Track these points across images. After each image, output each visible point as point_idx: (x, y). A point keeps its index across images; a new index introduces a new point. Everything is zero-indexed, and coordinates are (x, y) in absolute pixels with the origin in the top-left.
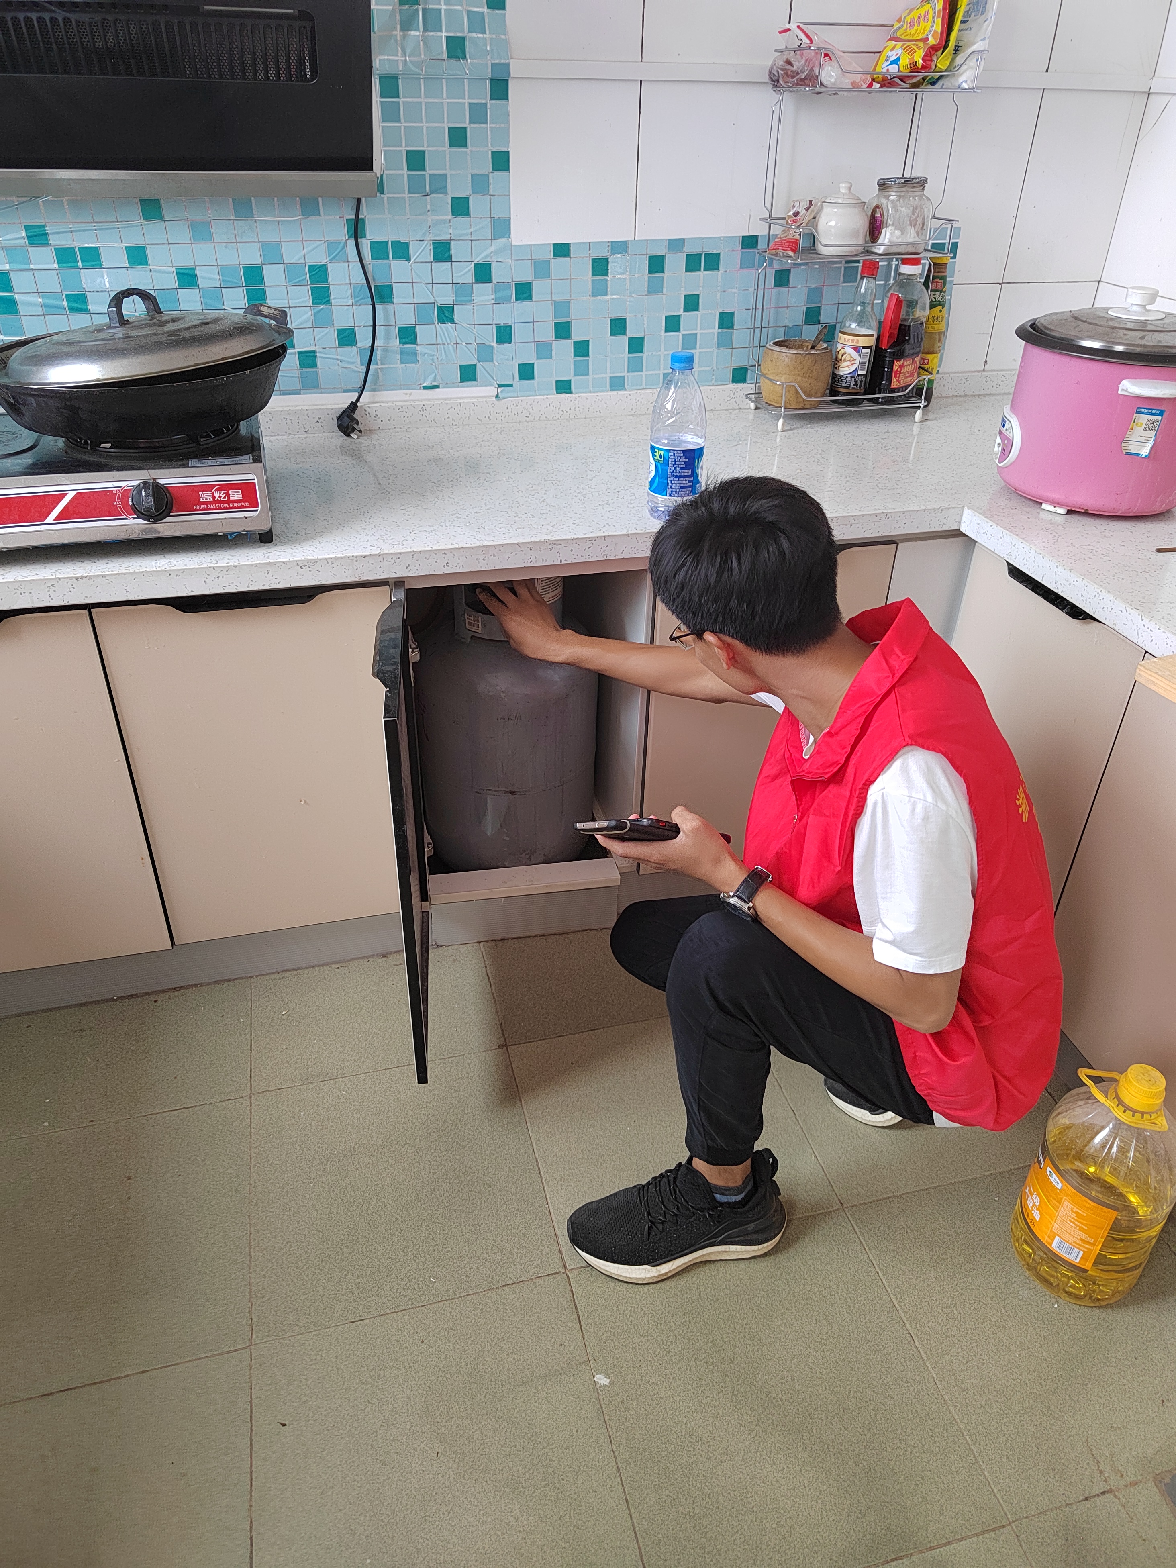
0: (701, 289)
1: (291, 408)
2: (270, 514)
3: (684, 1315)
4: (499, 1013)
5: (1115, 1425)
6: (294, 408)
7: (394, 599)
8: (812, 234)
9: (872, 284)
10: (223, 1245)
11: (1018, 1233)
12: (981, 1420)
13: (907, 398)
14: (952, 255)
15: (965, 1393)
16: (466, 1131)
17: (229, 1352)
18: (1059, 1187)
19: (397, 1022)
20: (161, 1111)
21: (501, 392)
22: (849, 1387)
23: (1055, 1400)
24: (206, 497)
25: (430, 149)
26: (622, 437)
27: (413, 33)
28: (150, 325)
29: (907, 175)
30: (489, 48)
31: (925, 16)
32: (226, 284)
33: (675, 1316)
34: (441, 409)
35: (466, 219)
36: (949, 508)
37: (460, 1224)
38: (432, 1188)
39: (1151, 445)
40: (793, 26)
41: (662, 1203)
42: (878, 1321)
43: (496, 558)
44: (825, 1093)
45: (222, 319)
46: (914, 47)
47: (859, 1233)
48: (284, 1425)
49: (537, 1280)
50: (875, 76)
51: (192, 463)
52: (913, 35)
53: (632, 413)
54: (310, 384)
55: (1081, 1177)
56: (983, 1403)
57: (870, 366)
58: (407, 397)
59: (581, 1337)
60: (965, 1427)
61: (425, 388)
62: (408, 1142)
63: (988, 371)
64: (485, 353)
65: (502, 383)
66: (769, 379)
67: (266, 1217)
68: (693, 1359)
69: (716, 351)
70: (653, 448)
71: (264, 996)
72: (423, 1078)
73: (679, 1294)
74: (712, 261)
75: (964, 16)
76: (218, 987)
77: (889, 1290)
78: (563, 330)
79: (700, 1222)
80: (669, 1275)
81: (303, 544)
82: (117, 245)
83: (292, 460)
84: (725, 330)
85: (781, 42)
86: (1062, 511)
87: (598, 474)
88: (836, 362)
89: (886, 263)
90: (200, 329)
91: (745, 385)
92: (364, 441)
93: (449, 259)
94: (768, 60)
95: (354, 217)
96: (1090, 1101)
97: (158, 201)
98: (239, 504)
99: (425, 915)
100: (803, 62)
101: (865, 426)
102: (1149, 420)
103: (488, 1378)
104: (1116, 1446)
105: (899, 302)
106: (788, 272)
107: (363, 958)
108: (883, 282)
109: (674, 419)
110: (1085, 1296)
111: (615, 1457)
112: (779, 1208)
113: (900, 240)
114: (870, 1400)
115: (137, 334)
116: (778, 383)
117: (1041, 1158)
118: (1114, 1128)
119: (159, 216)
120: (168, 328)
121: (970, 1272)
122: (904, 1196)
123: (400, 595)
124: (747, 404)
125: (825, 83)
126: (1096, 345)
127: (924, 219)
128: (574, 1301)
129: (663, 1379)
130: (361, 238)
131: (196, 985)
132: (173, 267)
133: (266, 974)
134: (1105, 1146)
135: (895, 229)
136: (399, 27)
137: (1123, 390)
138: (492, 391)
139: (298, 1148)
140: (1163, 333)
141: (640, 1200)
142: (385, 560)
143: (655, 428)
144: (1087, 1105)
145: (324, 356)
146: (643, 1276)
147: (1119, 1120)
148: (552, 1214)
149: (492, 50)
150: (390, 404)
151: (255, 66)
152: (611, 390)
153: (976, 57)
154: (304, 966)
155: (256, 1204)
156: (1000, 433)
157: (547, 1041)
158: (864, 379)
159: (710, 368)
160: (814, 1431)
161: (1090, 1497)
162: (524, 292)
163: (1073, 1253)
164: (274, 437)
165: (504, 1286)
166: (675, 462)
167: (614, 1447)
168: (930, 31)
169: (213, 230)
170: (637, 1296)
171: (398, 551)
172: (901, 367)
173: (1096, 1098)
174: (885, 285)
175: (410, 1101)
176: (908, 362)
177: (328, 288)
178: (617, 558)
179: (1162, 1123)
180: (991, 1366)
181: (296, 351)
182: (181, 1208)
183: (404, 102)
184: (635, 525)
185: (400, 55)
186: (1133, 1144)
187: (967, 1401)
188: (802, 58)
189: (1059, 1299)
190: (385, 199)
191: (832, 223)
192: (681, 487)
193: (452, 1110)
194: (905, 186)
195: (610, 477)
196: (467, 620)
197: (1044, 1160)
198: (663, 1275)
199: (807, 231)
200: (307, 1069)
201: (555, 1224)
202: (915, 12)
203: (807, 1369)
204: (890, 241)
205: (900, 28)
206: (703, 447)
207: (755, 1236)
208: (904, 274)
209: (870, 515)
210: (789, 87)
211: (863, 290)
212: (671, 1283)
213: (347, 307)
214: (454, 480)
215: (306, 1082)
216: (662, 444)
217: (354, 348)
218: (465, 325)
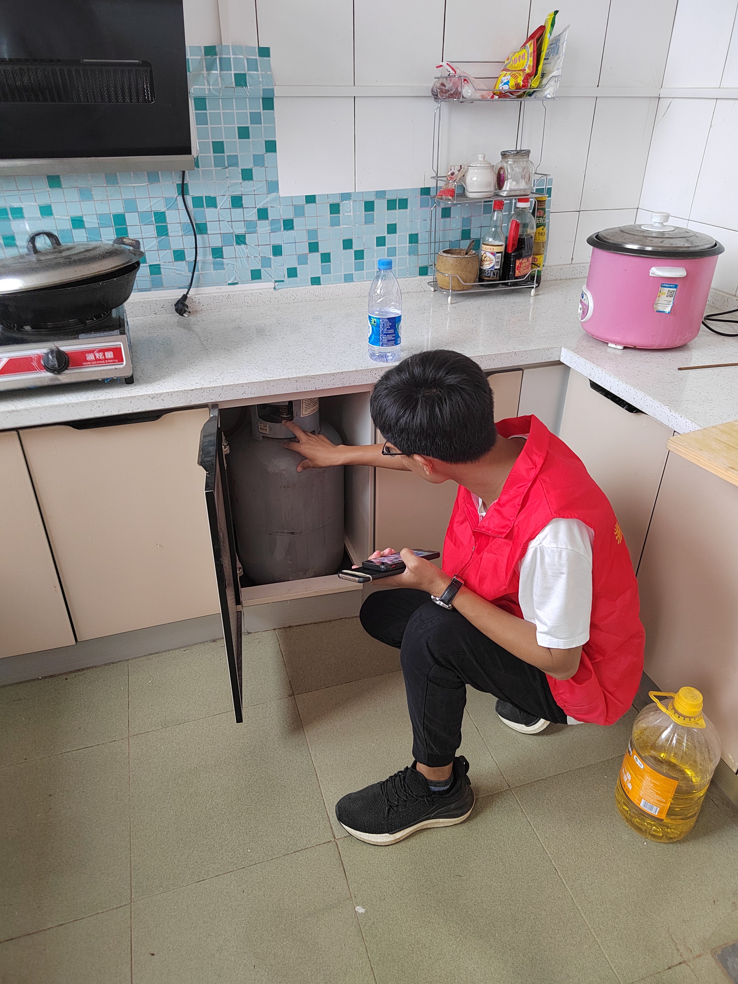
0: (397, 220)
1: (145, 300)
2: (131, 366)
3: (412, 864)
4: (289, 674)
5: (685, 919)
6: (147, 300)
7: (211, 416)
8: (462, 186)
9: (500, 215)
10: (112, 836)
11: (619, 798)
12: (602, 921)
13: (526, 282)
14: (548, 195)
15: (591, 904)
16: (269, 752)
17: (117, 908)
18: (642, 767)
19: (223, 683)
20: (71, 750)
21: (277, 285)
22: (518, 905)
23: (648, 906)
24: (90, 357)
25: (227, 140)
26: (353, 311)
27: (214, 72)
28: (53, 253)
29: (518, 149)
30: (261, 80)
31: (523, 56)
32: (102, 225)
33: (406, 865)
34: (240, 297)
35: (251, 182)
36: (553, 348)
37: (267, 813)
38: (248, 791)
39: (671, 306)
40: (444, 64)
41: (397, 793)
42: (534, 861)
43: (275, 387)
44: (496, 715)
45: (98, 247)
46: (517, 74)
47: (520, 804)
48: (153, 955)
49: (317, 847)
50: (495, 92)
51: (81, 336)
52: (517, 67)
53: (359, 295)
54: (157, 285)
55: (655, 760)
56: (603, 910)
57: (502, 264)
58: (218, 291)
59: (346, 882)
60: (592, 927)
61: (229, 284)
62: (231, 761)
63: (574, 264)
64: (266, 262)
65: (278, 280)
66: (441, 273)
67: (140, 817)
68: (418, 892)
69: (408, 256)
70: (370, 317)
71: (137, 672)
72: (239, 719)
73: (408, 850)
74: (403, 204)
75: (546, 56)
76: (106, 667)
77: (541, 840)
78: (313, 247)
79: (421, 804)
80: (401, 839)
81: (153, 384)
82: (33, 204)
83: (147, 332)
84: (413, 245)
85: (438, 73)
86: (620, 347)
87: (338, 334)
88: (481, 262)
89: (508, 202)
90: (85, 254)
91: (427, 277)
92: (192, 318)
93: (241, 206)
94: (431, 83)
95: (181, 182)
96: (657, 712)
97: (58, 177)
98: (112, 361)
99: (239, 614)
100: (451, 84)
101: (501, 299)
102: (669, 291)
103: (287, 913)
104: (686, 933)
105: (517, 225)
106: (450, 209)
107: (201, 643)
108: (507, 213)
109: (382, 299)
110: (663, 836)
111: (370, 961)
112: (470, 792)
113: (516, 188)
114: (531, 913)
115: (45, 258)
116: (447, 275)
117: (630, 749)
118: (673, 728)
119: (59, 185)
120: (64, 254)
121: (591, 825)
122: (548, 779)
123: (216, 413)
124: (429, 288)
125: (465, 96)
126: (635, 247)
127: (529, 175)
128: (341, 859)
129: (399, 907)
130: (186, 195)
131: (92, 667)
132: (68, 216)
133: (138, 657)
134: (668, 740)
135: (513, 181)
136: (205, 69)
137: (652, 273)
138: (272, 285)
139: (160, 770)
140: (674, 239)
141: (382, 791)
142: (205, 392)
143: (370, 305)
144: (656, 714)
145: (165, 267)
146: (385, 840)
147: (676, 723)
148: (325, 803)
149: (262, 81)
150: (207, 295)
151: (116, 94)
152: (345, 282)
153: (555, 80)
154: (163, 650)
155: (134, 808)
156: (581, 302)
157: (320, 690)
158: (498, 272)
159: (405, 267)
160: (497, 935)
161: (671, 967)
162: (289, 225)
163: (653, 809)
164: (135, 318)
165: (295, 852)
166: (384, 325)
167: (369, 954)
168: (526, 65)
169: (93, 193)
170: (381, 854)
171: (213, 386)
172: (521, 264)
173: (661, 710)
174: (509, 214)
175: (232, 734)
176: (525, 260)
177: (166, 226)
178: (350, 385)
179: (702, 723)
180: (606, 885)
181: (148, 265)
182: (85, 813)
183: (210, 113)
184: (361, 365)
185: (206, 85)
186: (686, 737)
187: (593, 909)
188: (451, 82)
189: (647, 840)
190: (200, 171)
191: (475, 179)
192: (388, 341)
193: (259, 739)
194: (517, 156)
195: (345, 335)
196: (259, 427)
197: (632, 751)
198: (397, 839)
199: (459, 184)
200: (165, 718)
201: (328, 810)
202: (517, 54)
203: (491, 894)
204: (510, 189)
205: (508, 63)
206: (401, 316)
207: (455, 812)
208: (520, 208)
209: (505, 353)
210: (444, 99)
211: (495, 218)
212: (403, 844)
213: (178, 237)
214: (249, 340)
215: (165, 727)
216: (375, 315)
217: (184, 262)
218: (253, 246)
